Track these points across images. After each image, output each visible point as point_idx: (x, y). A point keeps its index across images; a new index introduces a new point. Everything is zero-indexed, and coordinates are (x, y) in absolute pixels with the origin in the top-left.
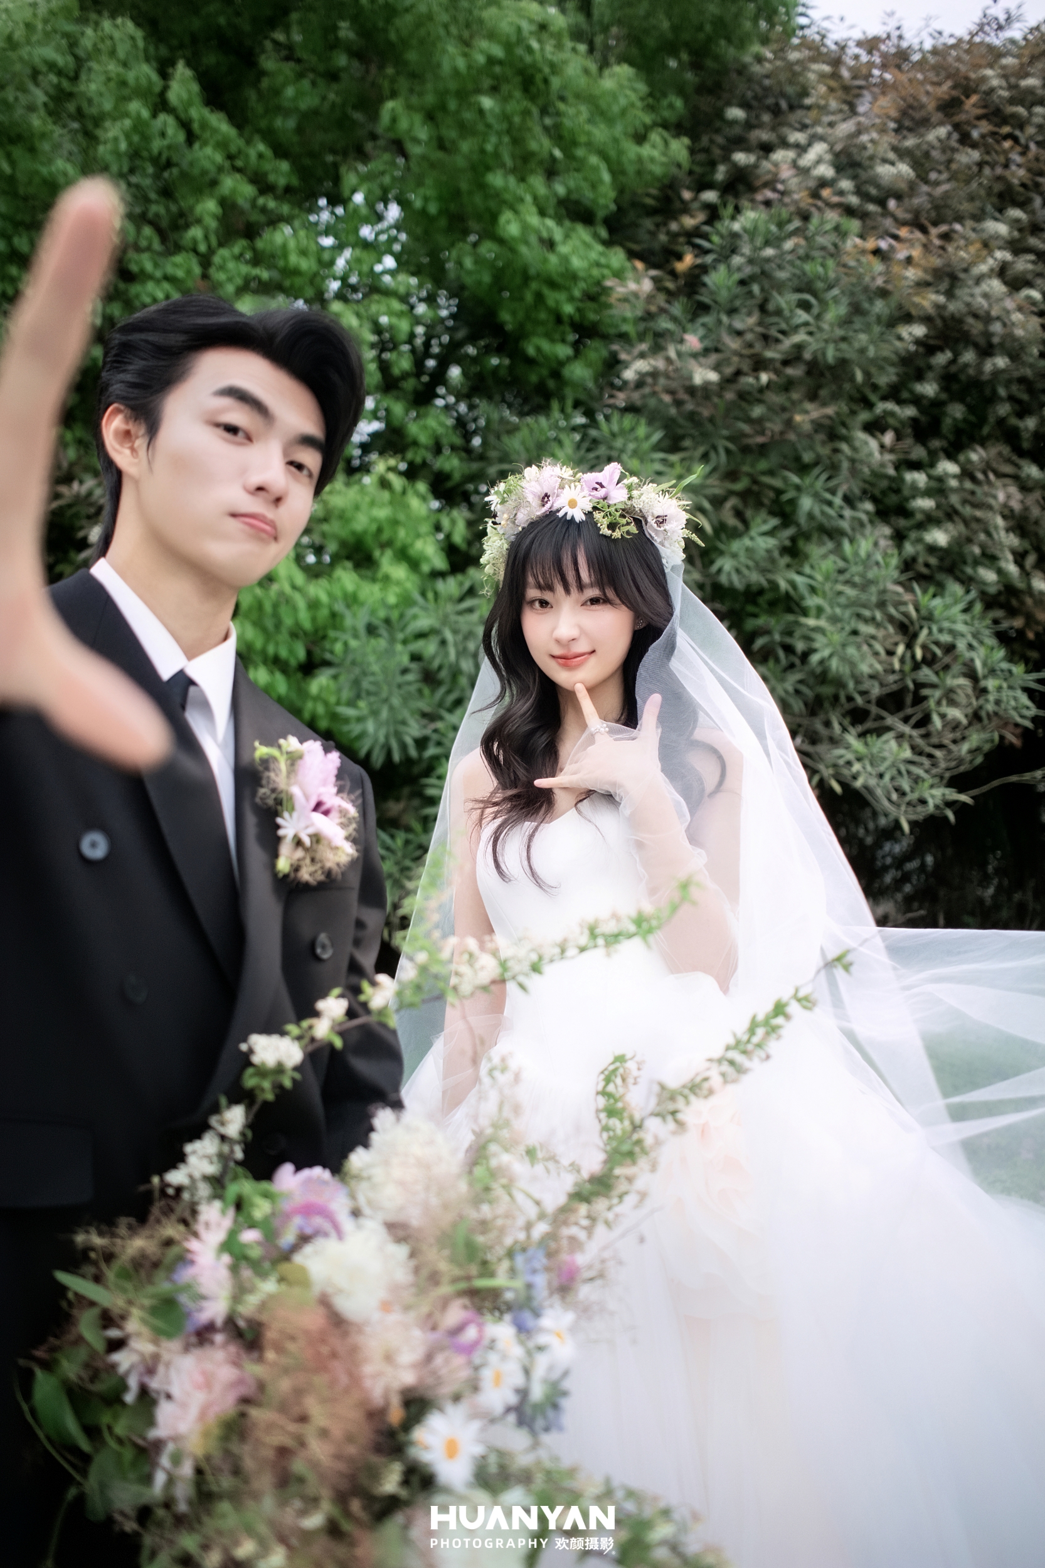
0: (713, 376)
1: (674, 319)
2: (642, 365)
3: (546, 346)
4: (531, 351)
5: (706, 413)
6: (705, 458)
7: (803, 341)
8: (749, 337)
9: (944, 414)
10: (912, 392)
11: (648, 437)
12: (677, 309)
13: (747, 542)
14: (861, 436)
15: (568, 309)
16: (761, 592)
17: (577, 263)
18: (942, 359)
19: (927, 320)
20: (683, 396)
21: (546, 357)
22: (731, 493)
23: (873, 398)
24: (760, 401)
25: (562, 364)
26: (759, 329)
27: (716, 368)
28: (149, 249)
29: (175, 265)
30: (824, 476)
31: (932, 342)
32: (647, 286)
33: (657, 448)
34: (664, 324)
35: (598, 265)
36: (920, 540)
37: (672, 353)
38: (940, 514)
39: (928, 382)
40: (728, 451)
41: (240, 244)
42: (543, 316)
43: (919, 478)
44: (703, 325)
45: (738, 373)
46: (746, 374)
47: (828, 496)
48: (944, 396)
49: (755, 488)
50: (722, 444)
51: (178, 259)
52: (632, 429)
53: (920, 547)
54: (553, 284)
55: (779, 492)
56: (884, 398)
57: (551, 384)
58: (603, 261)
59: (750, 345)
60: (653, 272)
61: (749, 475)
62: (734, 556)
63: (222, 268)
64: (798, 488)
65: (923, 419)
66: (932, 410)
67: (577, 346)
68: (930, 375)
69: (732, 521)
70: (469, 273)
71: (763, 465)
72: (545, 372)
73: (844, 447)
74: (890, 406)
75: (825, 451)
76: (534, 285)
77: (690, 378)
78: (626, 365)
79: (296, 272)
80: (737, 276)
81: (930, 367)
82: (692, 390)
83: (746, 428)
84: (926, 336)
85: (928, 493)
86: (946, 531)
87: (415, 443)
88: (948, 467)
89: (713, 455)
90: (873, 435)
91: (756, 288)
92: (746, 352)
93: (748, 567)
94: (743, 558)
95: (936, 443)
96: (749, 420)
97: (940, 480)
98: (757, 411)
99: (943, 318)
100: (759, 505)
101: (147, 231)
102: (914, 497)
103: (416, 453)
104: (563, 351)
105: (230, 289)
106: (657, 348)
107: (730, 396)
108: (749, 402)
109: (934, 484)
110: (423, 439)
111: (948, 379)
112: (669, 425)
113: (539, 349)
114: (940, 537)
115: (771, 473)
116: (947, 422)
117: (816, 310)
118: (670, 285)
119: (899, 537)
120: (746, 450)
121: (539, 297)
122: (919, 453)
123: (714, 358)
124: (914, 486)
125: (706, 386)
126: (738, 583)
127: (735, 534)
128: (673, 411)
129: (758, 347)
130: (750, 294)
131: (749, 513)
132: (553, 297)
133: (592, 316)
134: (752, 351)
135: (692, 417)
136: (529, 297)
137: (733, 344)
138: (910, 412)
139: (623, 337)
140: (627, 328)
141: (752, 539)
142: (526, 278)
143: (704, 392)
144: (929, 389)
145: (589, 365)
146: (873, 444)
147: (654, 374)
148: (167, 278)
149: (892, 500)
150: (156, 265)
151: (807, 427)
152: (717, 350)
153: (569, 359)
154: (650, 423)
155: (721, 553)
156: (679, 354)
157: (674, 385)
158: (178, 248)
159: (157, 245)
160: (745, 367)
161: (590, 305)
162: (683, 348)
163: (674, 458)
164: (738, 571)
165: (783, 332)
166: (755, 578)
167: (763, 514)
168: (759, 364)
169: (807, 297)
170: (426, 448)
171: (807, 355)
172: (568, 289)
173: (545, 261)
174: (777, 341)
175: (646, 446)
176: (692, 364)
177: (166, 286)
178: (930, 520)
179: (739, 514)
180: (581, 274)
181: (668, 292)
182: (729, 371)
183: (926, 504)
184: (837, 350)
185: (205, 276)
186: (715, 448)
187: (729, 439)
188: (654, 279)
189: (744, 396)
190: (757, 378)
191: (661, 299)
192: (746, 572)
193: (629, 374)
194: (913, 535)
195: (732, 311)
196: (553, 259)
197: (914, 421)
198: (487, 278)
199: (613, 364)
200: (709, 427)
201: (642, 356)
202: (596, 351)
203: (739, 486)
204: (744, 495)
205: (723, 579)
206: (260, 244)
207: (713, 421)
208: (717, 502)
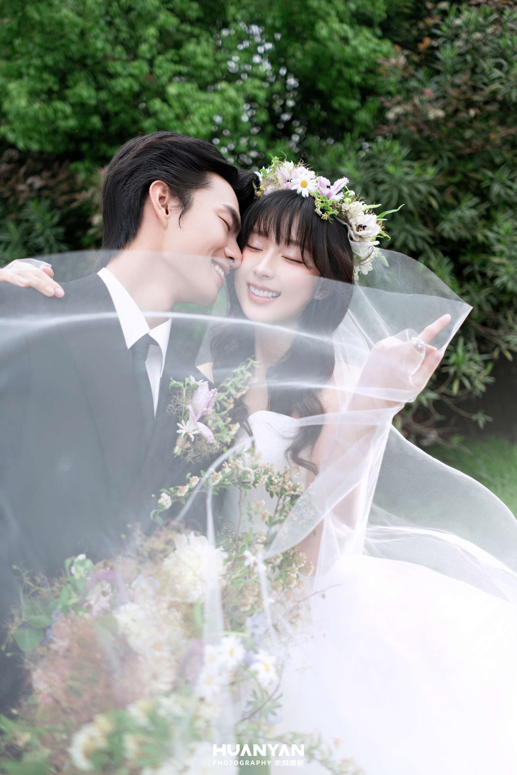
0: (441, 113)
1: (419, 81)
2: (399, 110)
3: (344, 101)
4: (336, 105)
5: (436, 136)
6: (435, 163)
7: (497, 89)
8: (464, 88)
11: (400, 152)
12: (421, 74)
13: (459, 213)
15: (357, 79)
16: (467, 241)
17: (362, 51)
20: (423, 126)
21: (344, 109)
22: (450, 184)
24: (470, 127)
25: (353, 111)
26: (470, 83)
27: (444, 108)
28: (120, 59)
29: (133, 67)
30: (508, 171)
32: (402, 60)
33: (407, 158)
34: (413, 83)
35: (375, 51)
37: (417, 101)
40: (449, 159)
41: (171, 54)
42: (342, 84)
44: (437, 83)
45: (456, 111)
46: (461, 111)
47: (509, 183)
49: (465, 180)
50: (446, 154)
51: (136, 63)
52: (391, 148)
54: (348, 64)
55: (480, 182)
57: (348, 125)
58: (378, 48)
59: (464, 93)
60: (407, 52)
61: (462, 172)
62: (451, 221)
63: (160, 67)
64: (491, 179)
67: (363, 101)
69: (450, 200)
70: (300, 61)
71: (470, 166)
72: (344, 118)
75: (509, 156)
76: (337, 66)
77: (426, 115)
78: (388, 109)
79: (201, 67)
80: (457, 51)
82: (427, 122)
83: (459, 143)
89: (440, 162)
91: (469, 58)
92: (462, 97)
93: (460, 228)
94: (457, 222)
96: (463, 140)
98: (468, 134)
100: (467, 190)
101: (119, 49)
104: (354, 104)
105: (164, 79)
106: (408, 99)
107: (451, 124)
108: (463, 128)
112: (414, 144)
113: (340, 105)
115: (475, 170)
117: (506, 68)
118: (415, 58)
120: (460, 157)
121: (340, 73)
123: (441, 102)
125: (437, 121)
126: (453, 236)
127: (453, 208)
128: (417, 136)
129: (469, 94)
130: (465, 62)
131: (461, 194)
132: (348, 72)
133: (371, 82)
134: (465, 97)
135: (428, 139)
136: (334, 73)
137: (453, 92)
139: (389, 93)
140: (392, 89)
141: (462, 211)
142: (332, 61)
143: (436, 123)
145: (369, 112)
147: (406, 115)
148: (131, 75)
150: (124, 68)
151: (498, 142)
152: (444, 97)
153: (358, 109)
154: (402, 144)
155: (443, 219)
156: (421, 102)
157: (418, 120)
158: (135, 57)
159: (124, 56)
160: (461, 106)
161: (370, 76)
162: (424, 97)
163: (416, 165)
164: (454, 230)
165: (485, 84)
166: (465, 234)
167: (470, 195)
168: (470, 104)
169: (501, 60)
171: (500, 97)
172: (356, 67)
173: (343, 50)
174: (481, 89)
175: (399, 158)
176: (429, 107)
177: (130, 80)
179: (456, 197)
180: (365, 57)
181: (414, 63)
182: (450, 109)
185: (151, 73)
186: (441, 157)
187: (451, 151)
188: (407, 57)
189: (460, 125)
190: (468, 113)
191: (411, 69)
192: (457, 230)
193: (391, 115)
195: (455, 72)
196: (348, 49)
198: (309, 63)
199: (382, 110)
200: (438, 145)
201: (399, 103)
202: (373, 103)
203: (457, 179)
204: (458, 185)
205: (445, 234)
206: (183, 52)
207: (440, 141)
208: (441, 189)
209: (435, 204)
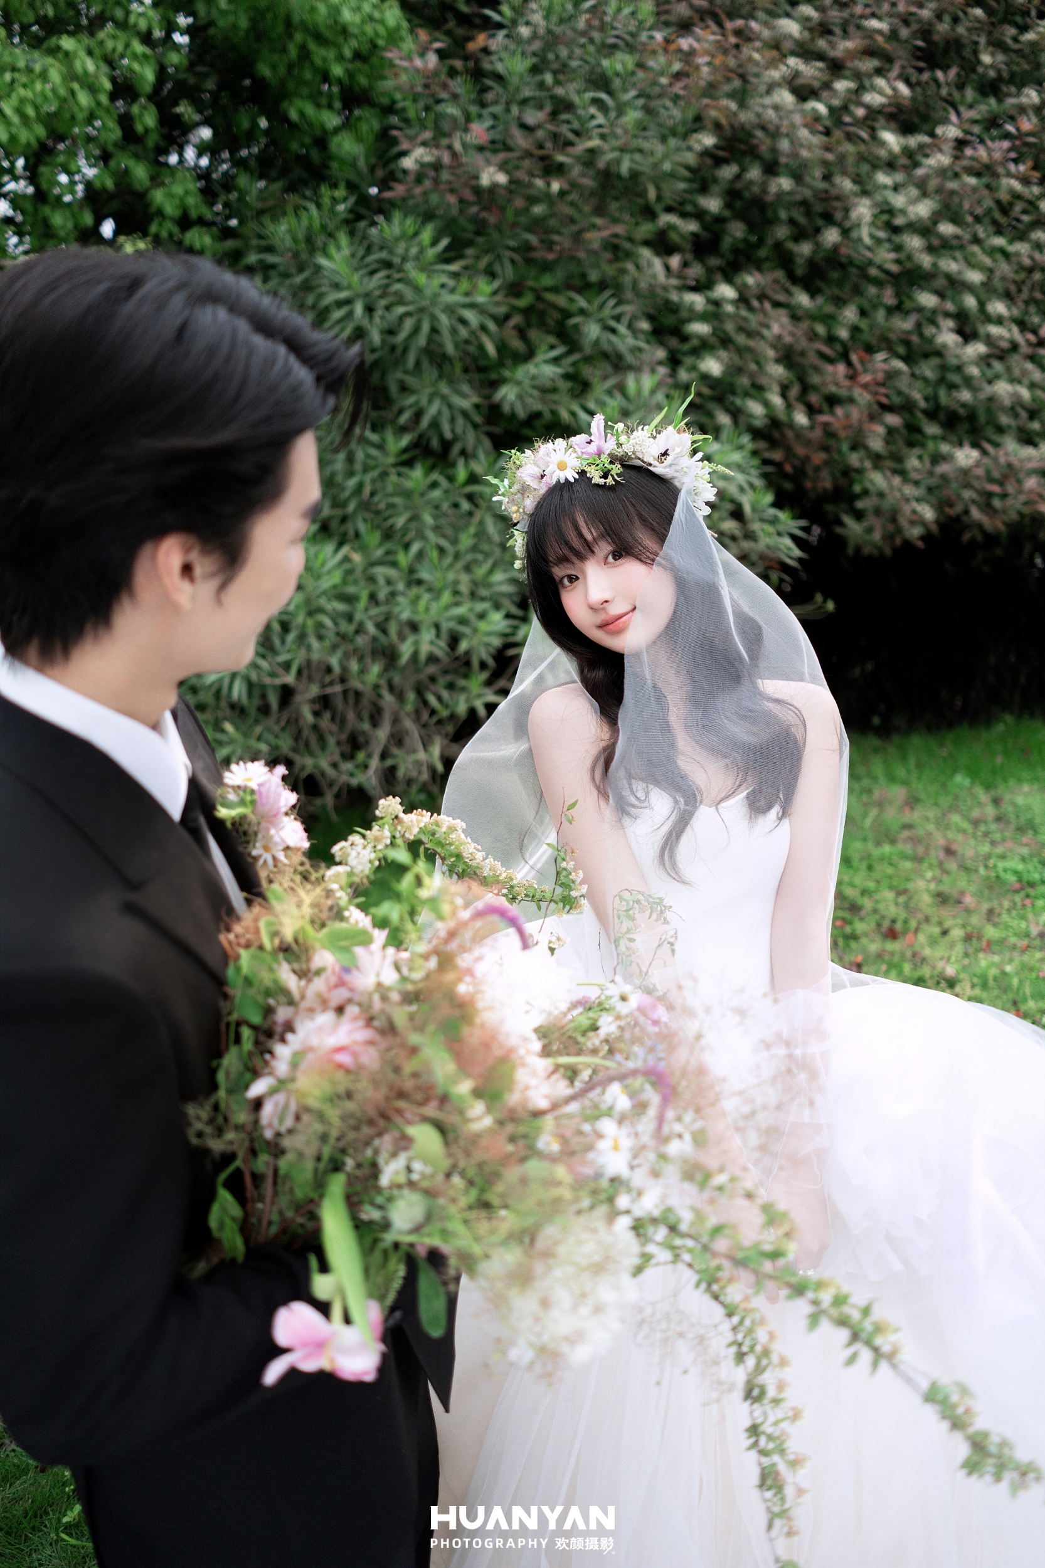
0: (502, 178)
2: (423, 155)
3: (310, 110)
4: (293, 115)
5: (492, 219)
6: (491, 274)
7: (599, 147)
8: (539, 134)
9: (724, 231)
10: (695, 205)
11: (433, 244)
12: (459, 86)
13: (531, 369)
14: (646, 253)
15: (337, 69)
17: (348, 15)
18: (728, 172)
19: (718, 127)
20: (468, 197)
21: (310, 125)
22: (515, 309)
23: (658, 208)
25: (329, 134)
26: (550, 127)
27: (505, 169)
30: (612, 302)
31: (721, 153)
32: (431, 60)
33: (443, 257)
36: (694, 368)
37: (457, 143)
38: (713, 341)
39: (712, 195)
40: (514, 264)
43: (697, 300)
44: (491, 115)
46: (536, 179)
47: (613, 323)
48: (727, 213)
49: (541, 306)
50: (508, 255)
52: (416, 234)
53: (694, 375)
54: (320, 38)
55: (567, 314)
56: (669, 209)
57: (316, 155)
59: (540, 145)
60: (439, 45)
61: (532, 289)
62: (518, 383)
64: (582, 312)
65: (705, 235)
66: (714, 226)
67: (346, 115)
68: (716, 189)
69: (517, 344)
71: (547, 280)
72: (307, 140)
73: (630, 266)
74: (672, 219)
75: (610, 270)
76: (299, 37)
77: (477, 178)
78: (405, 150)
80: (530, 62)
81: (715, 180)
82: (478, 191)
83: (532, 238)
84: (716, 147)
85: (704, 317)
86: (718, 358)
87: (160, 213)
88: (726, 291)
89: (499, 271)
90: (658, 254)
91: (548, 79)
92: (537, 152)
93: (532, 396)
94: (528, 386)
95: (714, 262)
97: (717, 303)
99: (732, 127)
100: (542, 325)
102: (689, 320)
103: (160, 225)
104: (331, 119)
106: (440, 135)
107: (518, 199)
109: (711, 308)
110: (170, 209)
111: (732, 195)
112: (448, 227)
113: (302, 114)
114: (713, 366)
115: (554, 290)
116: (726, 243)
117: (613, 114)
118: (458, 63)
119: (674, 362)
120: (532, 264)
121: (305, 52)
122: (696, 271)
123: (502, 155)
124: (691, 309)
125: (494, 187)
126: (519, 411)
127: (521, 360)
128: (456, 213)
129: (549, 149)
130: (543, 85)
131: (533, 335)
132: (320, 54)
133: (364, 82)
134: (541, 152)
135: (476, 223)
136: (293, 50)
137: (521, 140)
138: (692, 226)
140: (405, 103)
141: (537, 365)
142: (290, 26)
143: (494, 195)
144: (713, 204)
145: (359, 139)
146: (657, 264)
147: (437, 166)
149: (669, 321)
151: (596, 246)
152: (506, 147)
153: (337, 130)
155: (504, 380)
156: (464, 145)
157: (458, 182)
160: (536, 170)
161: (361, 67)
162: (468, 138)
164: (522, 400)
165: (577, 133)
166: (538, 408)
167: (548, 338)
168: (550, 168)
169: (603, 96)
170: (173, 219)
171: (601, 164)
172: (337, 46)
173: (314, 9)
174: (570, 144)
175: (431, 253)
176: (478, 159)
178: (703, 347)
179: (523, 335)
180: (353, 29)
182: (517, 172)
183: (700, 328)
184: (632, 161)
186: (500, 260)
187: (515, 250)
188: (440, 54)
190: (548, 184)
192: (528, 400)
193: (408, 163)
194: (689, 361)
195: (523, 102)
196: (322, 8)
197: (694, 235)
200: (496, 236)
201: (424, 143)
202: (369, 121)
203: (523, 302)
204: (527, 311)
205: (507, 407)
207: (498, 228)
208: (501, 321)
209: (491, 349)
